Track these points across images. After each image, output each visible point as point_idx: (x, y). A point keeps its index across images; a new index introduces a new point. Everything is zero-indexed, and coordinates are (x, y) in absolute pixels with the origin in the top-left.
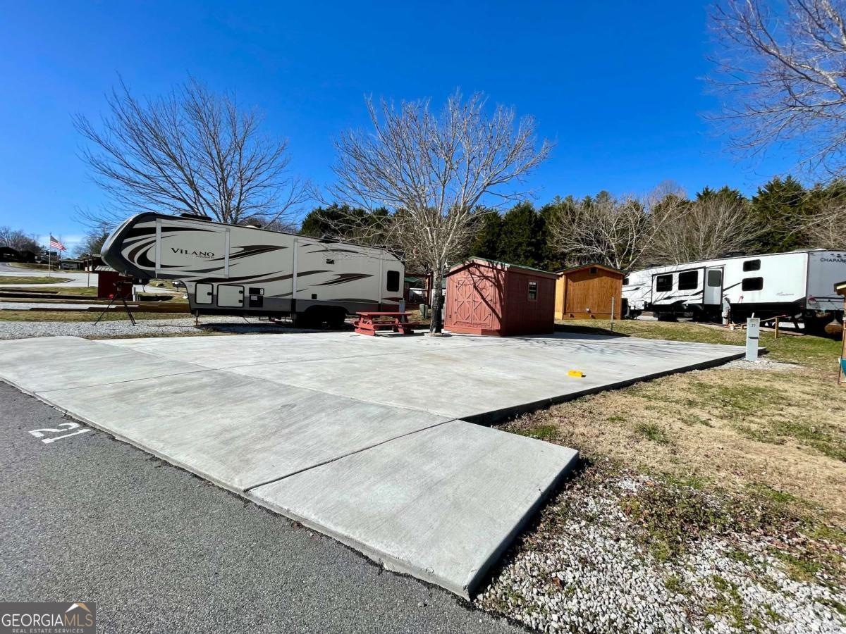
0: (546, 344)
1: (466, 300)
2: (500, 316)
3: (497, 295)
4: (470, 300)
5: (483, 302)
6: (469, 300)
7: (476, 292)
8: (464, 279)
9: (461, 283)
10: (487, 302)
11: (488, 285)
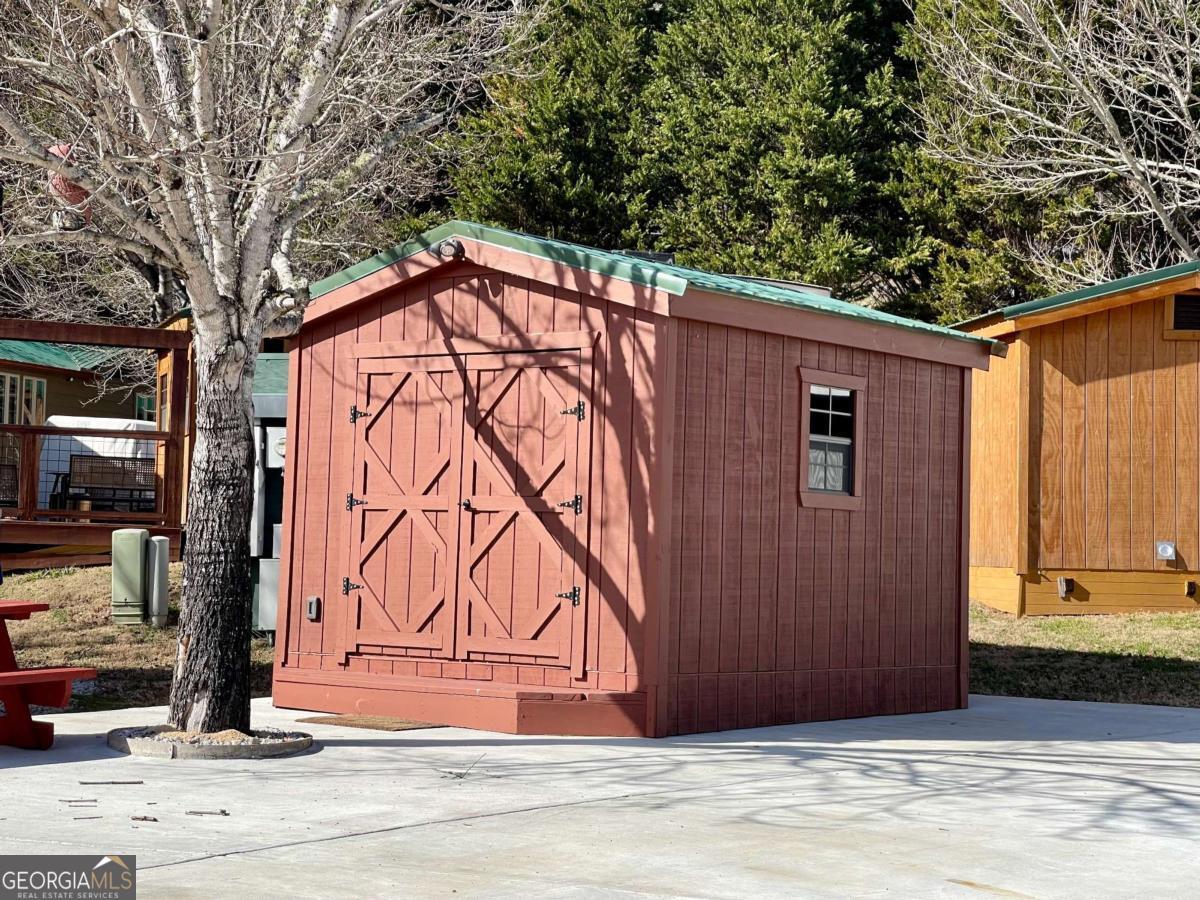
0: (914, 778)
1: (415, 503)
2: (638, 607)
3: (615, 473)
4: (447, 497)
5: (528, 516)
6: (433, 500)
7: (479, 450)
8: (400, 368)
9: (383, 387)
10: (549, 518)
11: (555, 404)
